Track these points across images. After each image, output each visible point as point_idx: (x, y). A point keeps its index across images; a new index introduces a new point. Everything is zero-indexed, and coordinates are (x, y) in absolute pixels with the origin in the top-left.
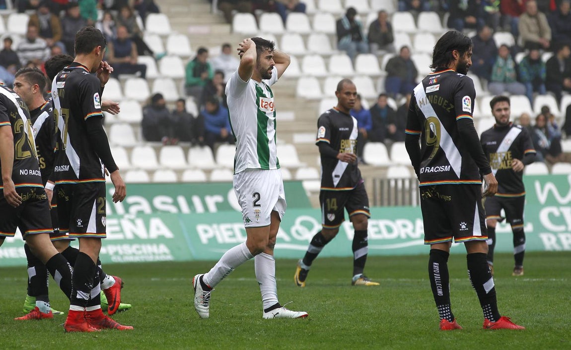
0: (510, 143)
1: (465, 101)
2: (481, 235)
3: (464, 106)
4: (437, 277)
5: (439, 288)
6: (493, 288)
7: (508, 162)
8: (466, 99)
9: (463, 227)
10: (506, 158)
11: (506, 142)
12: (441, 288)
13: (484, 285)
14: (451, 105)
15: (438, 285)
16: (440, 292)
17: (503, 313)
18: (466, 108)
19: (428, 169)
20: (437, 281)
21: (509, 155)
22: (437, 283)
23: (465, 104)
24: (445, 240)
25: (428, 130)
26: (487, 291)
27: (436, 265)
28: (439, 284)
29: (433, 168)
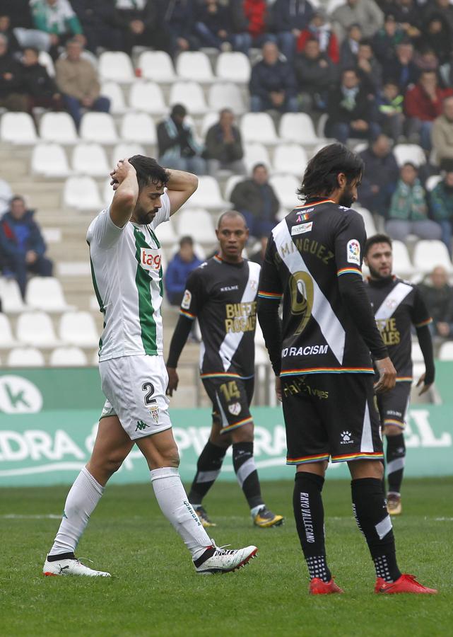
0: (394, 306)
1: (351, 247)
2: (372, 451)
3: (349, 254)
4: (306, 514)
5: (309, 531)
6: (391, 532)
7: (390, 334)
8: (353, 244)
9: (346, 438)
10: (388, 329)
11: (388, 304)
12: (312, 530)
13: (377, 527)
14: (330, 253)
15: (307, 527)
16: (310, 537)
17: (405, 570)
18: (353, 258)
19: (293, 350)
20: (306, 520)
21: (392, 325)
22: (306, 523)
23: (351, 251)
24: (318, 458)
25: (295, 292)
26: (381, 536)
27: (304, 496)
28: (309, 525)
29: (301, 348)
